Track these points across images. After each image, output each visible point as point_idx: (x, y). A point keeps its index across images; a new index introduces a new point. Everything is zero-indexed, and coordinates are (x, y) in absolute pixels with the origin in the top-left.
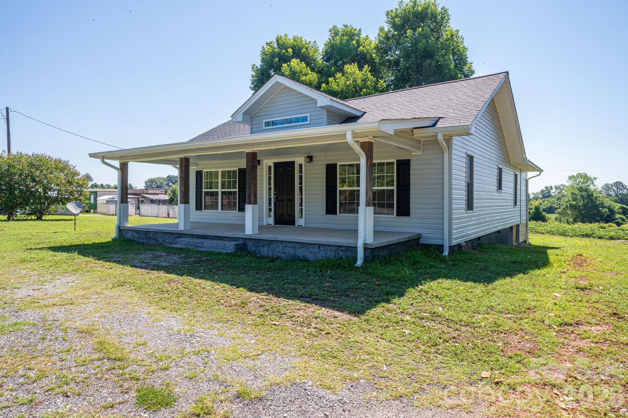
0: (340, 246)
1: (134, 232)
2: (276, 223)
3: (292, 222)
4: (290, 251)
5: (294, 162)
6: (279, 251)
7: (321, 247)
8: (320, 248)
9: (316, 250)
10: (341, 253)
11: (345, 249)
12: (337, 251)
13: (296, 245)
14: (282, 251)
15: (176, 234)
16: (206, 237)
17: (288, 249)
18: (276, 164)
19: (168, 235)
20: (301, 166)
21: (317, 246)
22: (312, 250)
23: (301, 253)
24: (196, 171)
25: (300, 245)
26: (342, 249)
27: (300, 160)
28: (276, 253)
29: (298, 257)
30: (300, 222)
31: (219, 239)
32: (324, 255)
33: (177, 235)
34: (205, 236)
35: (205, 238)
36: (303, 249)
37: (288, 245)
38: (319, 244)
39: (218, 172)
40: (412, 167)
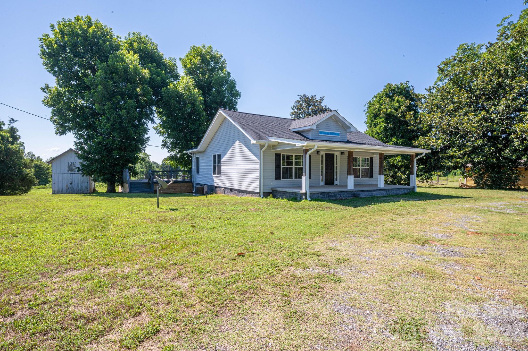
2: (325, 184)
3: (333, 183)
5: (334, 154)
10: (408, 190)
17: (395, 191)
18: (326, 154)
20: (336, 156)
21: (403, 189)
22: (401, 191)
24: (276, 154)
25: (398, 190)
27: (336, 154)
30: (336, 183)
32: (404, 192)
39: (292, 155)
40: (374, 160)
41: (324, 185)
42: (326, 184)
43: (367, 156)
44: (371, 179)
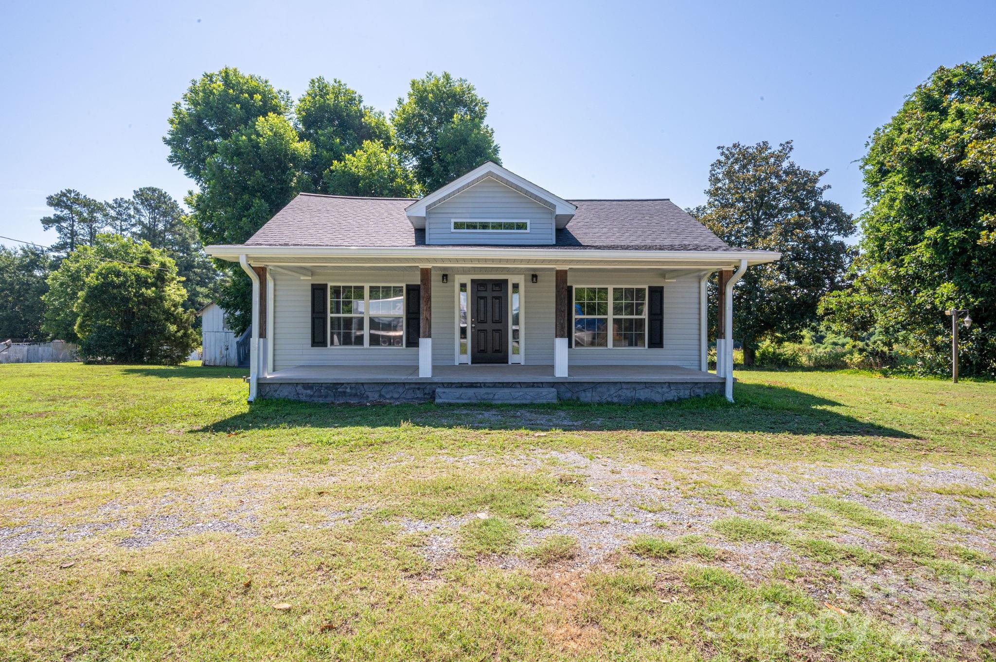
0: (697, 383)
1: (299, 387)
4: (627, 393)
5: (506, 281)
6: (610, 395)
7: (671, 385)
8: (670, 387)
9: (665, 390)
10: (697, 391)
11: (703, 385)
12: (694, 389)
13: (637, 386)
14: (615, 395)
15: (410, 383)
16: (479, 385)
17: (625, 391)
19: (392, 388)
20: (515, 285)
21: (667, 384)
22: (660, 390)
23: (643, 394)
24: (312, 285)
25: (643, 386)
26: (699, 385)
28: (605, 398)
29: (639, 399)
30: (513, 359)
31: (504, 387)
32: (676, 394)
33: (413, 386)
34: (477, 383)
35: (476, 387)
36: (647, 390)
37: (624, 386)
38: (669, 383)
39: (362, 288)
40: (665, 295)
41: (470, 363)
42: (474, 360)
43: (642, 283)
44: (656, 351)
